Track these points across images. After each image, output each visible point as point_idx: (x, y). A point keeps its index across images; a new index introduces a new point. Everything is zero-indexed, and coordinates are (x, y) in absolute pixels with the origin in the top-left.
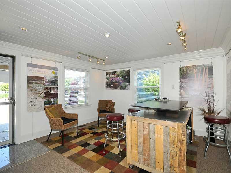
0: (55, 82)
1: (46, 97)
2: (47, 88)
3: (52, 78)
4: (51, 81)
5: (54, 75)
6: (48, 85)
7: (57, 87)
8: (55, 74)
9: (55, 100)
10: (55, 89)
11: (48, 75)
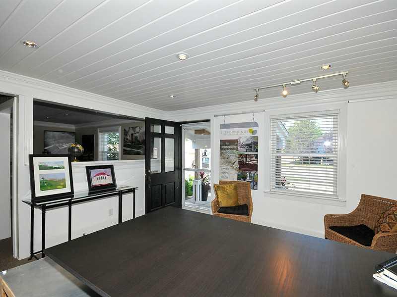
0: (253, 145)
1: (240, 168)
2: (241, 155)
3: (248, 140)
4: (247, 145)
5: (251, 135)
6: (243, 151)
7: (256, 153)
8: (253, 132)
9: (252, 175)
10: (253, 157)
11: (243, 136)
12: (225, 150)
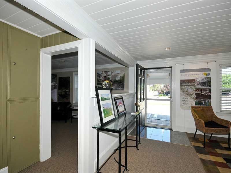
0: (207, 83)
1: (197, 98)
2: (198, 89)
3: (202, 80)
4: (202, 83)
5: (205, 76)
6: (199, 86)
7: (209, 88)
8: (207, 75)
9: (207, 102)
10: (207, 90)
11: (200, 77)
12: (184, 86)
